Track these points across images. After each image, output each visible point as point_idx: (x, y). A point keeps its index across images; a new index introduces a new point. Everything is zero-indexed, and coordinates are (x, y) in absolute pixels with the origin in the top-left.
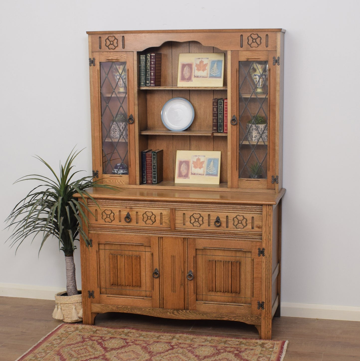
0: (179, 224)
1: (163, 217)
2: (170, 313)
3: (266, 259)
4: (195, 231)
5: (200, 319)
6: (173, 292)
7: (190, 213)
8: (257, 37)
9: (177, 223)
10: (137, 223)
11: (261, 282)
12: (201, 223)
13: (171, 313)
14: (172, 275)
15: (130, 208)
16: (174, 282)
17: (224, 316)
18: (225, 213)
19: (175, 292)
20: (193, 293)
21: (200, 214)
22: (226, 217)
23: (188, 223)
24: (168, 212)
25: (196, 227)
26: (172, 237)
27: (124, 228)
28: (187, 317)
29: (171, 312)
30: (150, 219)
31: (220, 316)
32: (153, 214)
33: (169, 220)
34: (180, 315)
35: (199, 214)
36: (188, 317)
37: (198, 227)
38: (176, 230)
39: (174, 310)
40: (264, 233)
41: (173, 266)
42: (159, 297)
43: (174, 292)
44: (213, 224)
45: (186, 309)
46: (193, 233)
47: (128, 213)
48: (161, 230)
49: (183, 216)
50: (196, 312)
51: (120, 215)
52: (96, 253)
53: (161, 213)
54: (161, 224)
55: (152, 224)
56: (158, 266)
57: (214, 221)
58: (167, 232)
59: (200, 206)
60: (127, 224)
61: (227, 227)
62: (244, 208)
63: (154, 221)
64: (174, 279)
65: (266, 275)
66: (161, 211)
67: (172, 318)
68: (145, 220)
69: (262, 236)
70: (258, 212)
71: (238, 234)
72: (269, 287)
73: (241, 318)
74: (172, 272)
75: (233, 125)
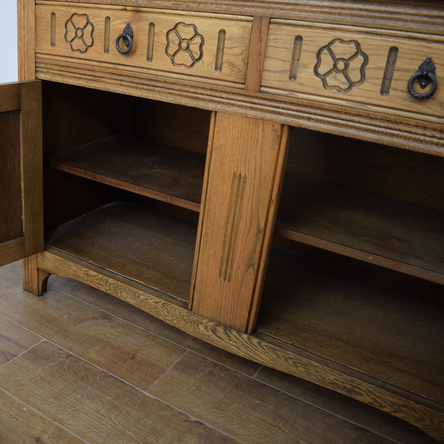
0: (274, 72)
1: (227, 44)
2: (206, 327)
4: (325, 106)
5: (285, 371)
6: (222, 278)
7: (319, 37)
9: (270, 71)
10: (149, 59)
12: (355, 76)
13: (209, 331)
14: (226, 231)
15: (134, 11)
16: (229, 250)
17: (360, 389)
19: (229, 281)
21: (358, 44)
23: (306, 75)
24: (244, 28)
25: (334, 93)
26: (246, 116)
27: (115, 71)
28: (249, 353)
29: (209, 327)
30: (188, 48)
31: (349, 387)
32: (196, 34)
33: (241, 57)
34: (231, 342)
35: (353, 45)
36: (254, 356)
37: (339, 89)
38: (260, 92)
39: (219, 324)
41: (236, 207)
43: (225, 279)
44: (404, 85)
46: (319, 112)
47: (128, 27)
48: (214, 87)
49: (295, 48)
51: (107, 29)
53: (222, 31)
54: (218, 67)
55: (192, 65)
57: (409, 76)
58: (232, 97)
59: (366, 10)
60: (122, 60)
63: (197, 57)
64: (230, 244)
66: (224, 25)
67: (209, 342)
68: (171, 51)
74: (227, 222)
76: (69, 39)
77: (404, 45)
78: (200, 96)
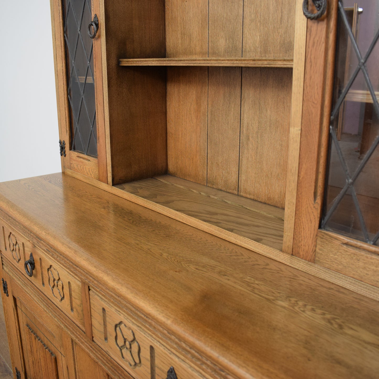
0: (97, 330)
1: (73, 294)
7: (114, 315)
9: (95, 328)
10: (43, 284)
12: (136, 358)
15: (33, 244)
24: (78, 286)
26: (90, 356)
30: (58, 286)
32: (59, 279)
33: (81, 308)
35: (131, 332)
37: (130, 364)
47: (32, 255)
49: (103, 316)
51: (24, 252)
53: (70, 283)
55: (61, 300)
60: (33, 278)
63: (62, 296)
66: (69, 278)
68: (51, 285)
75: (308, 18)
76: (11, 249)
77: (158, 347)
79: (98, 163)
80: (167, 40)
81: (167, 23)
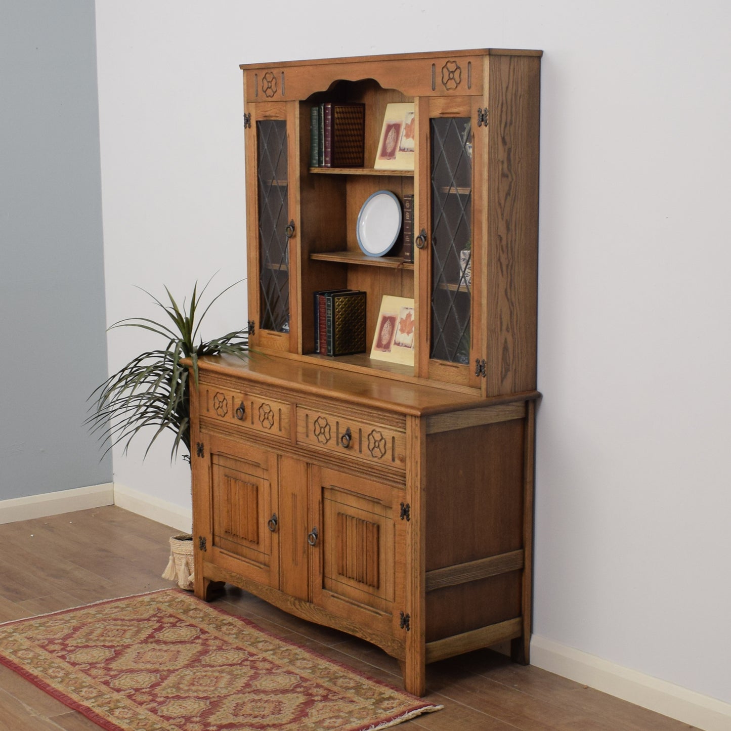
1: (283, 417)
3: (411, 527)
4: (320, 452)
5: (327, 626)
6: (294, 564)
7: (313, 415)
8: (456, 68)
9: (299, 433)
10: (252, 423)
11: (405, 573)
12: (328, 436)
13: (292, 604)
14: (293, 531)
15: (245, 394)
16: (295, 544)
17: (357, 628)
18: (357, 423)
19: (297, 565)
20: (318, 573)
21: (326, 420)
22: (358, 431)
23: (312, 436)
24: (288, 408)
25: (322, 445)
26: (293, 458)
27: (237, 430)
29: (292, 602)
30: (268, 418)
31: (352, 628)
32: (271, 410)
33: (288, 425)
34: (302, 611)
36: (312, 617)
38: (297, 444)
39: (296, 598)
40: (408, 472)
41: (295, 514)
42: (278, 569)
45: (311, 602)
47: (242, 403)
48: (280, 441)
49: (306, 420)
50: (322, 610)
51: (233, 403)
52: (208, 470)
53: (280, 409)
54: (280, 430)
55: (270, 428)
56: (277, 510)
58: (287, 447)
59: (327, 403)
60: (240, 423)
61: (360, 451)
62: (381, 417)
63: (272, 423)
64: (295, 540)
65: (412, 560)
66: (280, 406)
67: (293, 614)
68: (261, 419)
69: (405, 477)
70: (400, 427)
71: (374, 469)
72: (417, 587)
73: (379, 639)
74: (293, 525)
75: (420, 248)
76: (216, 408)
77: (341, 420)
78: (275, 446)
79: (290, 337)
80: (348, 236)
81: (347, 224)
